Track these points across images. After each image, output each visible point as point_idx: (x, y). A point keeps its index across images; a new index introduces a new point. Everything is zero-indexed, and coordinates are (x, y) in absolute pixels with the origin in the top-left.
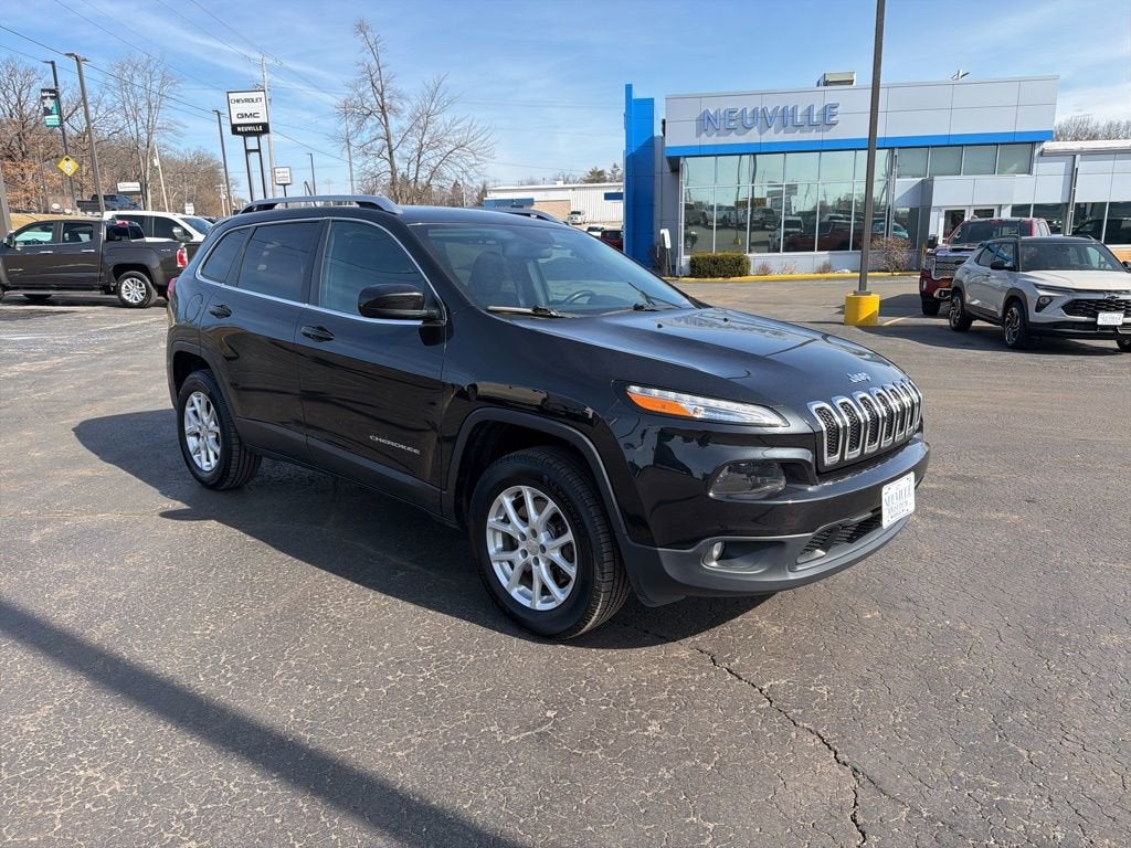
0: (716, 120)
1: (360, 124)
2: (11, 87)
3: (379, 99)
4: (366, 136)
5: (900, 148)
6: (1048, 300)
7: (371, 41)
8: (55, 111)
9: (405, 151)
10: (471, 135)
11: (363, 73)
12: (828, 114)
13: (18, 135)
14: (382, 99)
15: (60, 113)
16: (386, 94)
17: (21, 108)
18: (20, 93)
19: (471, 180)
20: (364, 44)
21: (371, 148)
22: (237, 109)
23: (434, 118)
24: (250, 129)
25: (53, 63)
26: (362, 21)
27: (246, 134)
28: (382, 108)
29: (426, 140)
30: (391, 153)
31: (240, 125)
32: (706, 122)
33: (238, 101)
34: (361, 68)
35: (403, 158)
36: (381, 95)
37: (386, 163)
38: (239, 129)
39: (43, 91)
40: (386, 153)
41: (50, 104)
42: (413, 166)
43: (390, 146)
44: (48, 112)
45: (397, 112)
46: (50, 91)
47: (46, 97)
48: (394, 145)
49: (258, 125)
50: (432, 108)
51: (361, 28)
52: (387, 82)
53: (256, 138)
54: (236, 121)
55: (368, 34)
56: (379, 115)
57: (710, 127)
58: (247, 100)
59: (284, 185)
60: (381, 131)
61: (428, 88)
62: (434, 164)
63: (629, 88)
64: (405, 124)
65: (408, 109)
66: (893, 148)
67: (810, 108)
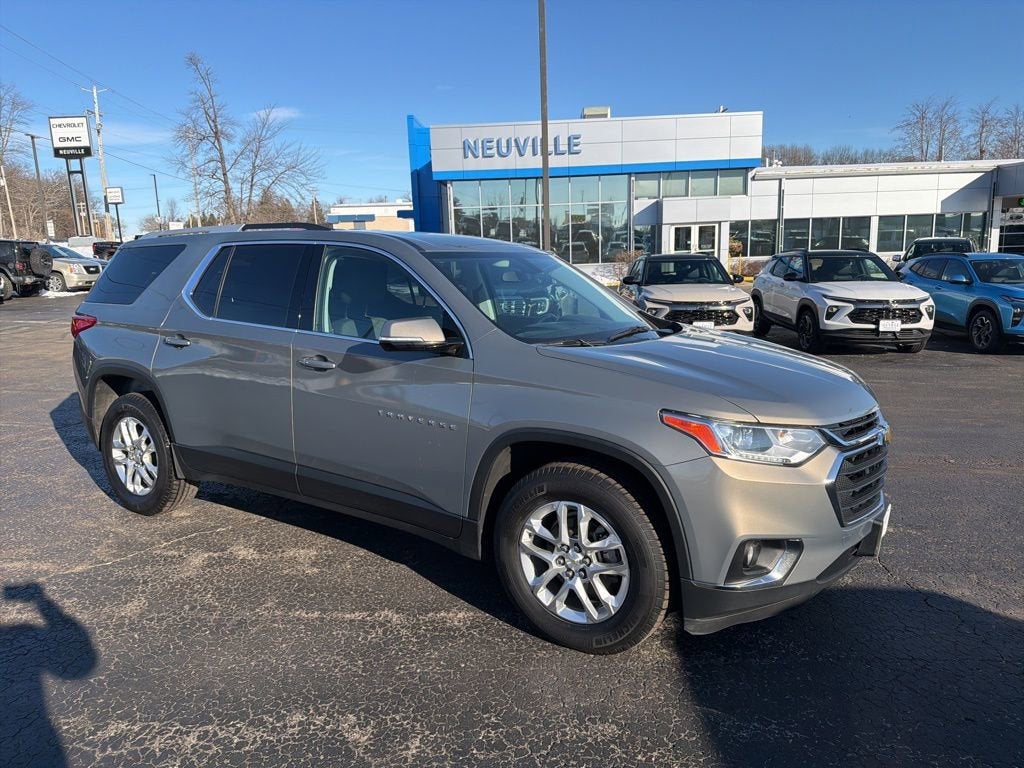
1: (195, 149)
3: (212, 125)
4: (200, 158)
5: (634, 173)
6: (835, 309)
7: (203, 73)
9: (238, 173)
10: (301, 158)
11: (195, 101)
14: (216, 126)
16: (219, 121)
19: (303, 199)
20: (197, 76)
21: (204, 171)
22: (58, 133)
23: (266, 142)
24: (72, 152)
26: (193, 54)
27: (68, 157)
28: (216, 133)
29: (258, 162)
30: (225, 174)
31: (63, 149)
33: (60, 126)
34: (194, 97)
35: (236, 179)
36: (214, 121)
37: (220, 183)
38: (61, 152)
40: (219, 174)
42: (246, 187)
43: (224, 168)
45: (229, 138)
48: (228, 167)
49: (80, 148)
51: (193, 61)
52: (219, 110)
53: (78, 161)
54: (58, 144)
55: (199, 65)
56: (212, 140)
58: (69, 125)
59: (116, 204)
60: (215, 154)
62: (266, 183)
64: (237, 147)
65: (239, 134)
66: (629, 174)
67: (556, 138)
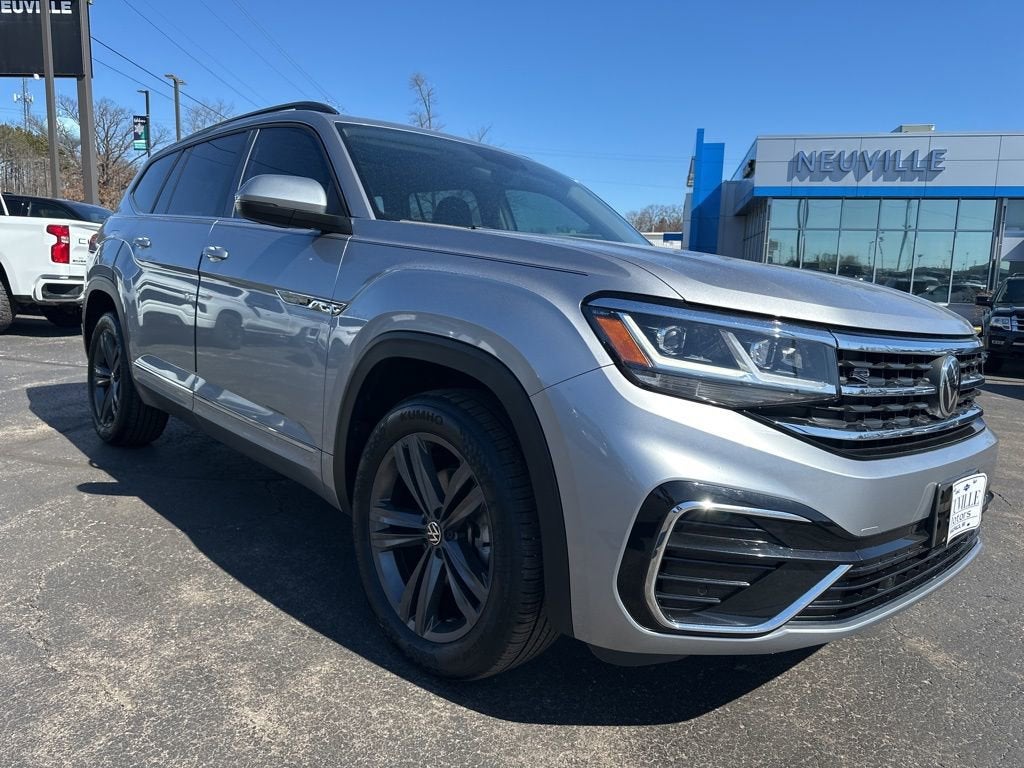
0: (811, 162)
2: (101, 124)
5: (1010, 199)
7: (425, 93)
8: (143, 137)
12: (934, 159)
13: (102, 165)
15: (147, 138)
17: (108, 142)
18: (109, 128)
20: (419, 96)
25: (147, 93)
32: (798, 165)
39: (135, 117)
41: (140, 129)
44: (137, 137)
46: (142, 118)
47: (136, 124)
51: (417, 82)
57: (804, 170)
63: (701, 133)
66: (1002, 198)
67: (914, 153)
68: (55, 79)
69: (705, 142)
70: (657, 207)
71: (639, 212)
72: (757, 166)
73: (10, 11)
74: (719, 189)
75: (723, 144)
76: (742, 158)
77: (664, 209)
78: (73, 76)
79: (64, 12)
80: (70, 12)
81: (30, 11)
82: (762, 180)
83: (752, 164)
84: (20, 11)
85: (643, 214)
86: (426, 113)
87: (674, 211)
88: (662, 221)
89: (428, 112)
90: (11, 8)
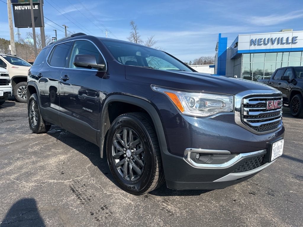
11: (132, 35)
14: (137, 42)
16: (138, 41)
25: (56, 30)
26: (132, 22)
34: (131, 34)
36: (136, 41)
39: (53, 38)
47: (53, 40)
50: (150, 44)
51: (132, 23)
52: (138, 38)
55: (134, 24)
61: (149, 39)
63: (220, 34)
67: (287, 38)
68: (35, 28)
69: (221, 37)
70: (204, 57)
71: (198, 59)
72: (239, 44)
73: (21, 9)
74: (226, 51)
75: (227, 38)
76: (233, 42)
77: (206, 58)
78: (39, 27)
79: (36, 8)
80: (38, 8)
81: (26, 8)
82: (240, 48)
83: (237, 43)
84: (24, 9)
85: (199, 60)
86: (135, 33)
87: (209, 58)
88: (205, 61)
89: (136, 32)
90: (21, 8)
